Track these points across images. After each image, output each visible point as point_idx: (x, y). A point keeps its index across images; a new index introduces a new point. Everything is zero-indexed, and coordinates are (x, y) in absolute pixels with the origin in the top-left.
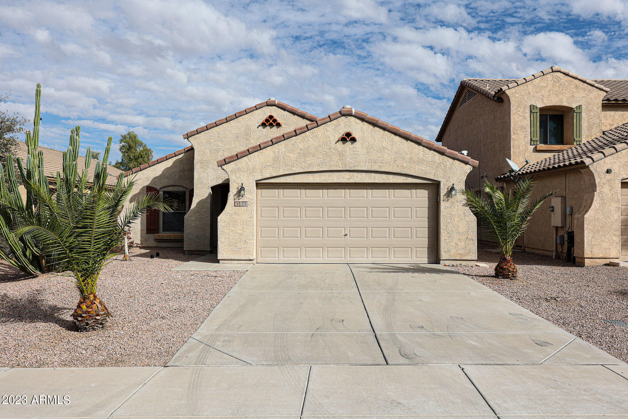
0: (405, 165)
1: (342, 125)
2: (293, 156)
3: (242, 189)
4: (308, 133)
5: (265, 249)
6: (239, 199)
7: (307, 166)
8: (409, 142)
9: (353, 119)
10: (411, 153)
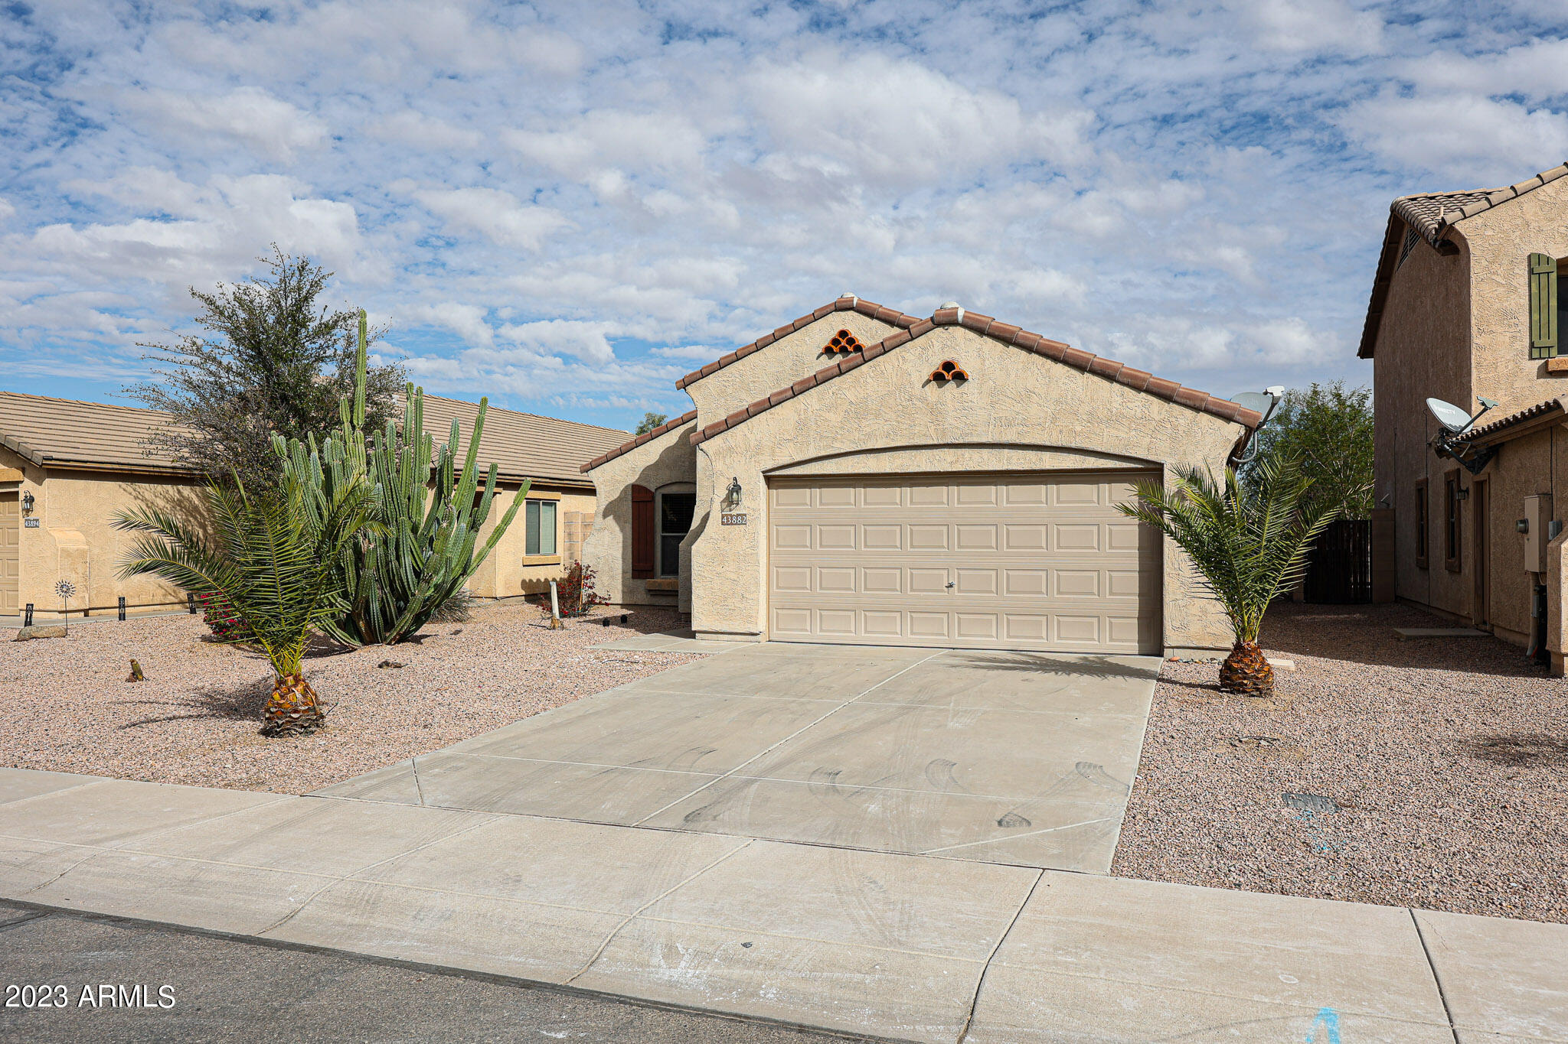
0: (1078, 428)
1: (937, 346)
2: (834, 418)
3: (736, 488)
4: (864, 368)
5: (785, 612)
6: (730, 510)
7: (863, 437)
8: (1087, 375)
9: (959, 331)
10: (1092, 399)
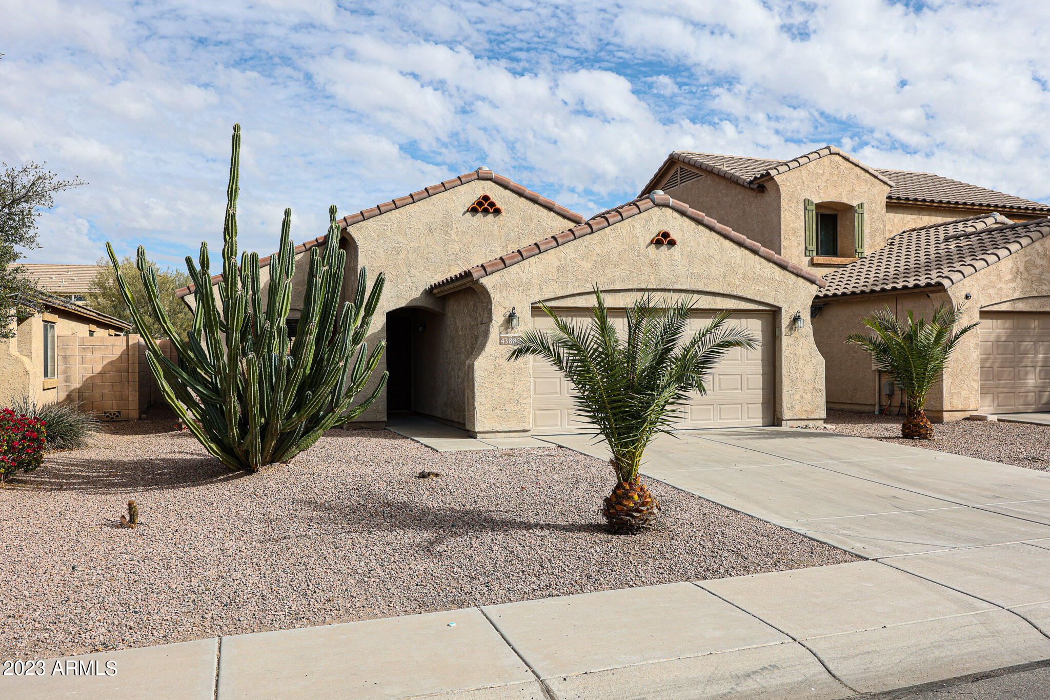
0: (738, 283)
1: (655, 220)
2: (587, 265)
3: (512, 316)
4: (607, 230)
5: (541, 412)
6: (507, 333)
7: (606, 281)
8: (742, 249)
9: (669, 211)
10: (745, 265)
